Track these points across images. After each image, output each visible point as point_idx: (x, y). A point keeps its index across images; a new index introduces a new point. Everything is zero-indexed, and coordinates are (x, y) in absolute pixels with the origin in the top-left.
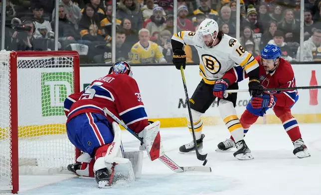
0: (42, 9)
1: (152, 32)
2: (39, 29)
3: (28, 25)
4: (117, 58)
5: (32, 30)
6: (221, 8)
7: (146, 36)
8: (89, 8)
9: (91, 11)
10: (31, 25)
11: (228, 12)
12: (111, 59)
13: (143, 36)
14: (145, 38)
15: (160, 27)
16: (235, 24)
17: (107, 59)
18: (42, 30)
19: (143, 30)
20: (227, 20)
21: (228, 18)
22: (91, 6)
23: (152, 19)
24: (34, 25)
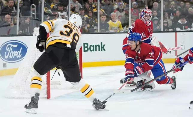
0: (62, 6)
1: (118, 16)
2: (61, 15)
3: (55, 13)
4: (100, 29)
5: (57, 16)
6: (153, 3)
7: (114, 16)
8: (87, 4)
9: (88, 6)
10: (57, 13)
11: (156, 5)
12: (97, 30)
13: (113, 16)
14: (114, 17)
15: (122, 13)
16: (161, 11)
17: (96, 30)
18: (63, 15)
19: (113, 13)
20: (156, 9)
21: (157, 8)
22: (88, 3)
23: (118, 9)
24: (58, 13)
